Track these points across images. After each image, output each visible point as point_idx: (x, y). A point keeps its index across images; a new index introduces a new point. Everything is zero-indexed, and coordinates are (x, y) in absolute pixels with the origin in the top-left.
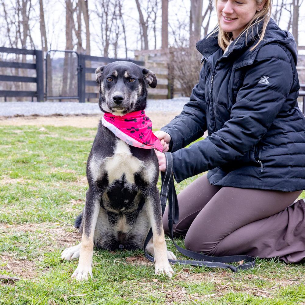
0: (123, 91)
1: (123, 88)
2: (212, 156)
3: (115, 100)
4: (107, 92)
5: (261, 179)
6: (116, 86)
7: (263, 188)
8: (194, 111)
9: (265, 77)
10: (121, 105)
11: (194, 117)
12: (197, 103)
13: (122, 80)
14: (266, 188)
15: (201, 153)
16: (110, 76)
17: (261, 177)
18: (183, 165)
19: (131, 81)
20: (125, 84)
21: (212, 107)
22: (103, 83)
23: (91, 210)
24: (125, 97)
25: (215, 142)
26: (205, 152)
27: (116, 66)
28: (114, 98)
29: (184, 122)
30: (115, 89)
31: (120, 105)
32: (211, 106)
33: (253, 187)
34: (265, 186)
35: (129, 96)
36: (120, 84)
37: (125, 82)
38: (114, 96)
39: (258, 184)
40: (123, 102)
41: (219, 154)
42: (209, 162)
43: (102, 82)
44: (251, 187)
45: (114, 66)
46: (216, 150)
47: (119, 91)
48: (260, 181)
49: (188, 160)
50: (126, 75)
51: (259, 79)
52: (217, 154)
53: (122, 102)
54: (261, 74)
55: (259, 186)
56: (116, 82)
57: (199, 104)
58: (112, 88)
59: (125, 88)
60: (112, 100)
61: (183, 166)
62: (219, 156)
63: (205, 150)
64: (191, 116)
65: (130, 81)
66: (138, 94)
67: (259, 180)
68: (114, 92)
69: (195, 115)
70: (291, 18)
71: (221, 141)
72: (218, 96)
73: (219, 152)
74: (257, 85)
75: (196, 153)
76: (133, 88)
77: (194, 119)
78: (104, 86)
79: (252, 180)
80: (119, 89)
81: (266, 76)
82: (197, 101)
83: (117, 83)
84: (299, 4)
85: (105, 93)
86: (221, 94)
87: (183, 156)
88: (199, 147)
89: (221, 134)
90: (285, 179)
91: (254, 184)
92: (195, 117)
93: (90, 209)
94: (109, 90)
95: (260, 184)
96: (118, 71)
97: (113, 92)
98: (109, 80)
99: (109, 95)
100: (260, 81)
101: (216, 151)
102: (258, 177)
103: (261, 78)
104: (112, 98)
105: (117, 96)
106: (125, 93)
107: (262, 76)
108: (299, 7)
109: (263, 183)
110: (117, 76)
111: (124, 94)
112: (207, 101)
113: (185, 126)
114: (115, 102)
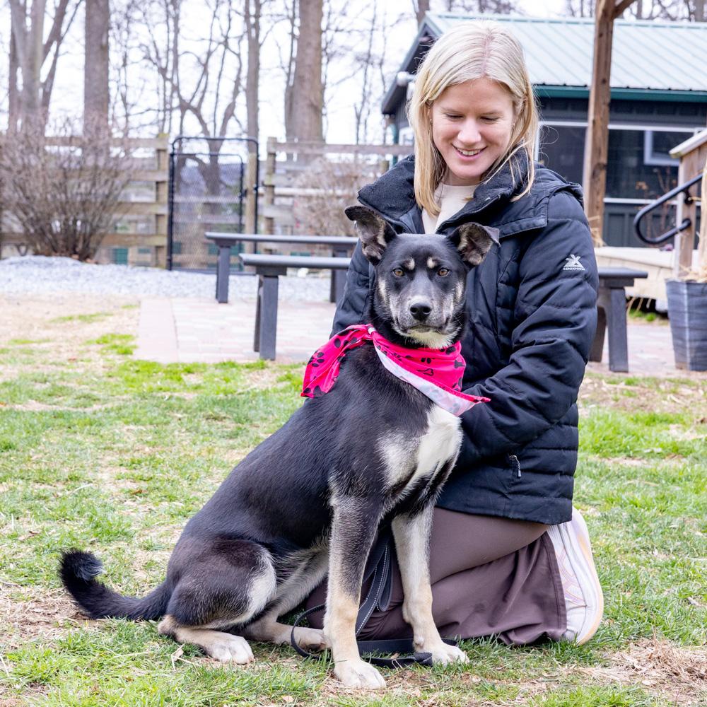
0: (430, 295)
1: (428, 288)
3: (414, 314)
4: (394, 298)
5: (509, 496)
6: (412, 285)
7: (511, 516)
9: (572, 256)
10: (427, 322)
13: (425, 273)
14: (517, 516)
16: (399, 267)
17: (510, 493)
19: (441, 273)
20: (432, 281)
22: (383, 281)
24: (434, 305)
28: (413, 309)
30: (411, 291)
31: (425, 323)
33: (493, 512)
34: (516, 511)
35: (441, 304)
36: (421, 280)
37: (430, 278)
38: (412, 304)
39: (502, 507)
40: (430, 316)
43: (380, 279)
44: (488, 512)
47: (422, 295)
48: (508, 501)
50: (431, 263)
51: (564, 261)
53: (428, 315)
54: (567, 250)
55: (504, 511)
56: (412, 278)
58: (404, 290)
59: (433, 289)
60: (409, 313)
65: (439, 274)
66: (454, 301)
67: (505, 500)
68: (410, 297)
70: (240, 70)
74: (563, 274)
76: (446, 287)
78: (386, 288)
79: (493, 498)
80: (421, 291)
81: (576, 255)
83: (414, 280)
84: (260, 40)
85: (388, 300)
90: (550, 499)
91: (494, 507)
94: (398, 294)
95: (507, 507)
96: (415, 257)
97: (408, 298)
98: (396, 273)
99: (398, 304)
100: (566, 265)
102: (504, 491)
103: (567, 259)
104: (406, 310)
105: (419, 304)
106: (433, 297)
107: (568, 256)
108: (260, 45)
109: (513, 505)
110: (415, 268)
111: (432, 299)
114: (415, 317)
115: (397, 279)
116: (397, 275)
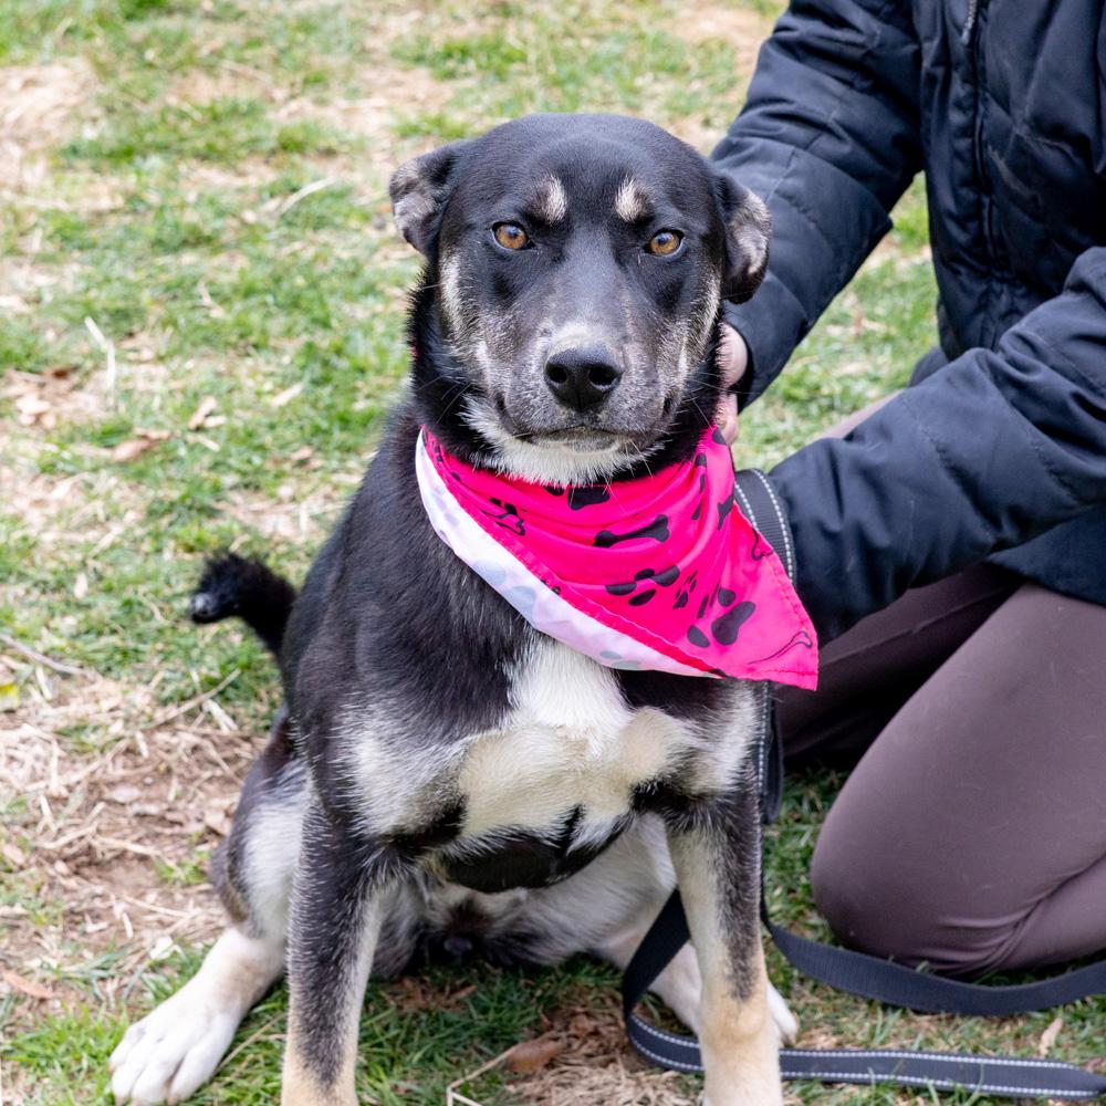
0: (617, 320)
1: (612, 295)
2: (1023, 501)
3: (556, 385)
4: (492, 322)
6: (557, 281)
8: (841, 99)
10: (602, 416)
11: (845, 148)
12: (862, 46)
13: (603, 240)
15: (951, 487)
16: (513, 216)
18: (852, 562)
19: (654, 246)
20: (626, 271)
21: (970, 113)
22: (455, 258)
23: (340, 947)
24: (632, 358)
25: (1037, 411)
26: (983, 479)
27: (556, 142)
28: (556, 371)
29: (797, 205)
30: (552, 304)
31: (595, 420)
32: (959, 106)
35: (654, 354)
36: (590, 261)
37: (620, 258)
38: (554, 352)
40: (615, 398)
41: (1064, 484)
42: (1000, 535)
43: (444, 254)
45: (532, 144)
46: (1049, 463)
47: (592, 319)
49: (881, 537)
52: (1051, 484)
53: (608, 393)
56: (559, 257)
57: (869, 54)
58: (528, 295)
59: (631, 300)
60: (541, 383)
61: (848, 569)
62: (1063, 493)
63: (979, 467)
64: (825, 143)
65: (648, 249)
68: (547, 323)
69: (849, 130)
71: (1074, 406)
72: (1033, 86)
73: (1061, 474)
75: (925, 490)
77: (842, 164)
78: (461, 284)
80: (587, 304)
82: (858, 31)
83: (566, 265)
85: (470, 329)
86: (1055, 75)
87: (848, 512)
88: (942, 451)
89: (1070, 358)
92: (853, 153)
93: (335, 941)
94: (507, 306)
96: (568, 179)
97: (542, 326)
98: (503, 238)
99: (504, 346)
101: (1045, 468)
104: (533, 370)
105: (574, 352)
106: (630, 330)
110: (568, 217)
111: (625, 338)
112: (936, 63)
113: (807, 231)
114: (563, 398)
115: (502, 257)
116: (505, 242)
